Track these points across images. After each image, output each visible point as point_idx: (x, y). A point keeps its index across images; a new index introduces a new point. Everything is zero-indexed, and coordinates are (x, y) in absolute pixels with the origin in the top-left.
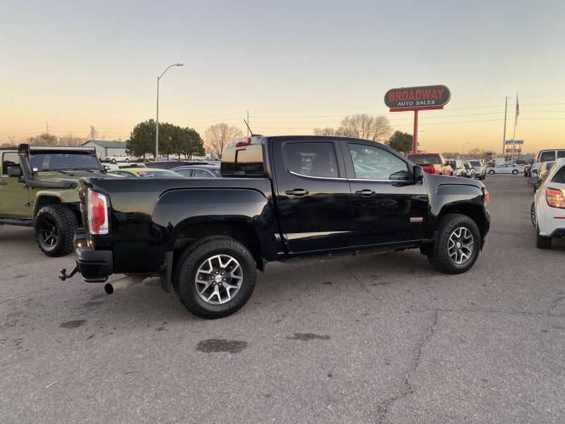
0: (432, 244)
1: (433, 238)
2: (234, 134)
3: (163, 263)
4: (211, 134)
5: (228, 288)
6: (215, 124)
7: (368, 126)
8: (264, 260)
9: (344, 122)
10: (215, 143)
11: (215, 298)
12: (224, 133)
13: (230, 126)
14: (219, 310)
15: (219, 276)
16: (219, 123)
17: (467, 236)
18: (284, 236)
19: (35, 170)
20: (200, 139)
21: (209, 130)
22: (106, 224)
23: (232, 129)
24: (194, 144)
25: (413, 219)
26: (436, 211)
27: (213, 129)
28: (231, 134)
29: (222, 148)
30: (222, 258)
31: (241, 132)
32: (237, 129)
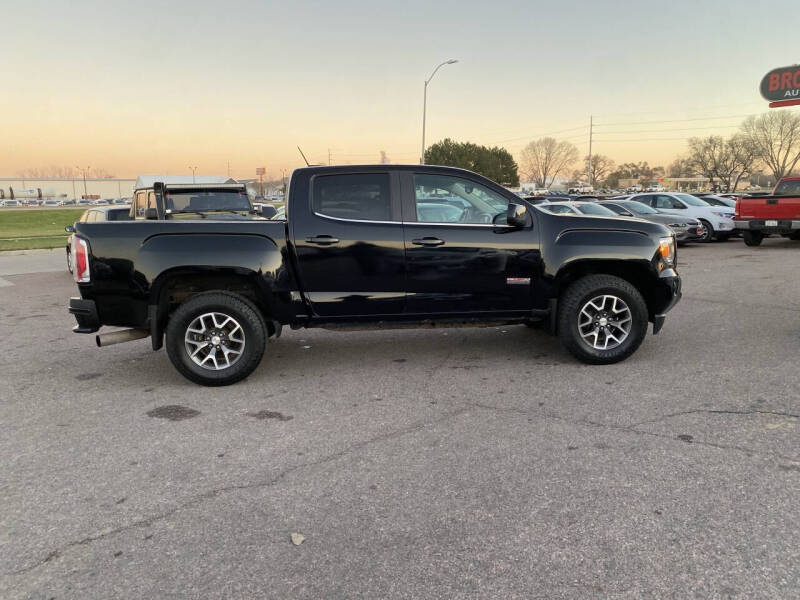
0: (546, 318)
1: (549, 309)
2: (563, 154)
3: (147, 316)
4: (530, 154)
5: (226, 352)
6: (536, 140)
7: (792, 130)
8: (276, 323)
9: (746, 126)
10: (535, 168)
11: (210, 362)
12: (549, 154)
13: (558, 142)
14: (214, 376)
15: (218, 338)
16: (543, 138)
17: (617, 308)
18: (306, 295)
19: (168, 211)
20: (513, 163)
21: (527, 149)
22: (87, 272)
23: (561, 146)
24: (505, 171)
25: (511, 280)
26: (551, 270)
27: (533, 147)
28: (559, 154)
29: (545, 174)
30: (217, 317)
31: (575, 149)
32: (571, 146)
